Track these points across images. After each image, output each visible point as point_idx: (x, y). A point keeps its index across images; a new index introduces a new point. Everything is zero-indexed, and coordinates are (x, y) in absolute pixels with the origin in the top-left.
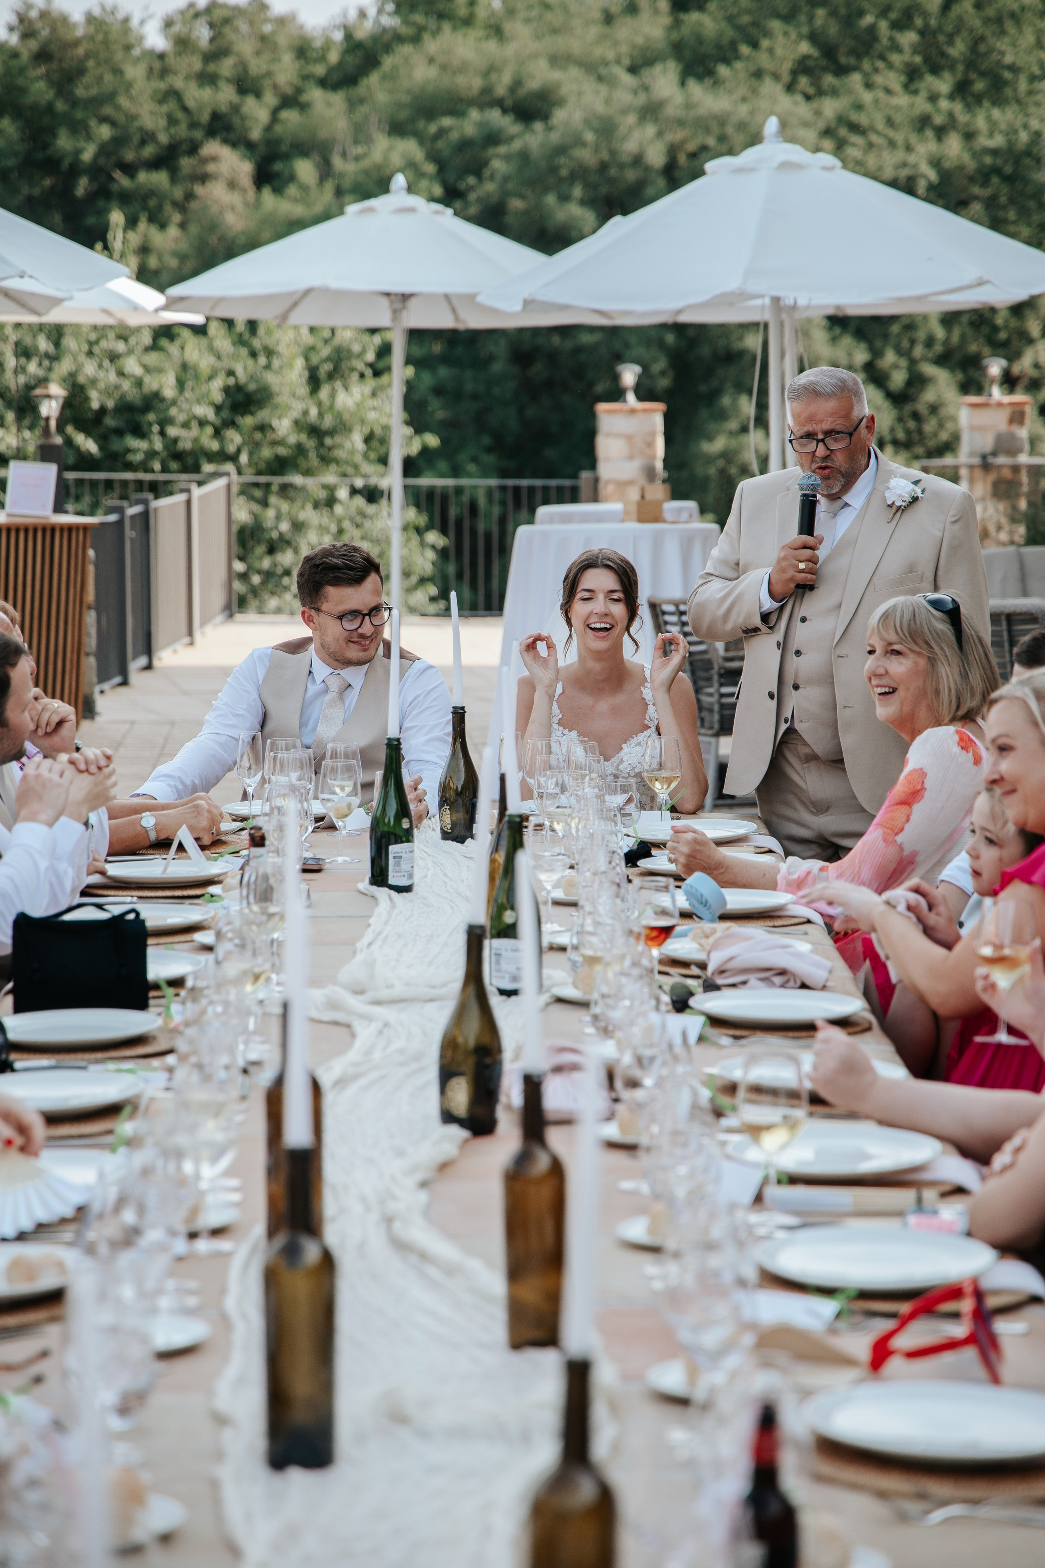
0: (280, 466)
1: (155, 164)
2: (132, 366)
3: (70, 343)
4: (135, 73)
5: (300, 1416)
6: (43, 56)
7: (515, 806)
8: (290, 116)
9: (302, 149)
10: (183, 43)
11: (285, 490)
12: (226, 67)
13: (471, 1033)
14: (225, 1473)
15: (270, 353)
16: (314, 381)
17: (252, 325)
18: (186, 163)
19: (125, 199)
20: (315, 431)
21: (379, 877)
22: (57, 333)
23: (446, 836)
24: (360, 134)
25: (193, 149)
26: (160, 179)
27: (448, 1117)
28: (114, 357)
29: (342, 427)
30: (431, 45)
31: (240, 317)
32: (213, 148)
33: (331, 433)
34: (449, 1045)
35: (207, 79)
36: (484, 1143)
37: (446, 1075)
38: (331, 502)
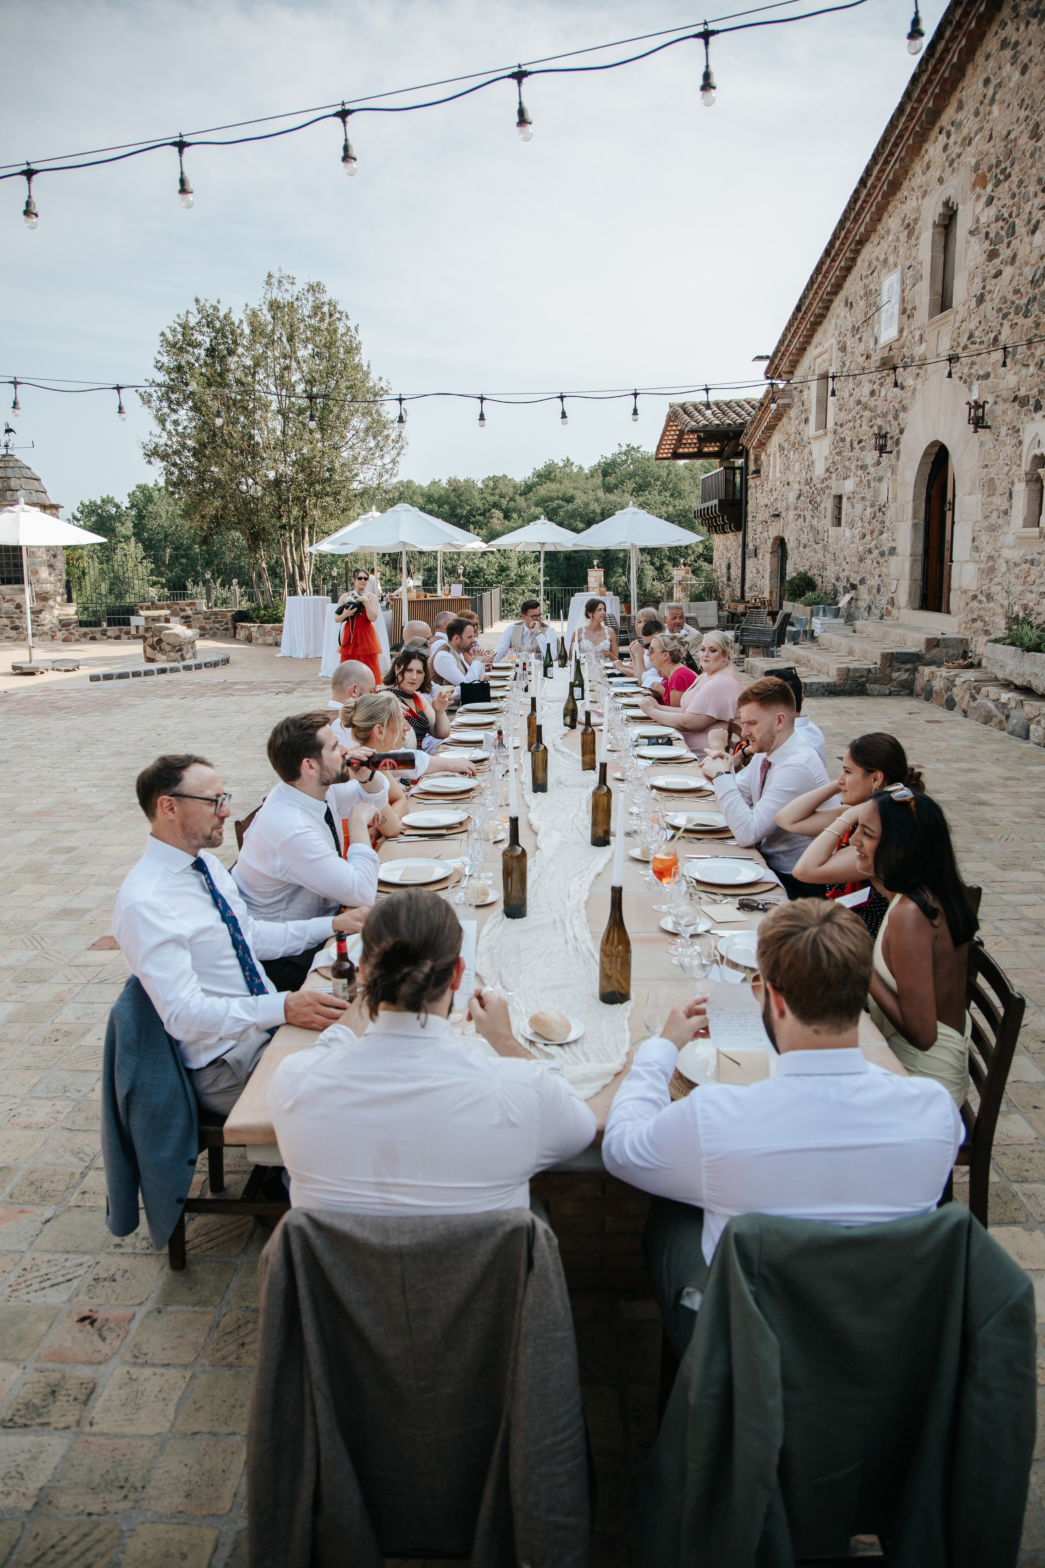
0: (512, 584)
1: (480, 515)
2: (476, 561)
3: (462, 556)
4: (475, 493)
5: (540, 782)
6: (454, 490)
7: (578, 658)
8: (512, 503)
9: (514, 510)
10: (487, 486)
11: (512, 591)
12: (497, 492)
13: (571, 706)
14: (525, 793)
15: (509, 558)
16: (520, 564)
17: (505, 550)
18: (488, 514)
19: (473, 523)
20: (520, 576)
21: (545, 675)
22: (459, 554)
23: (560, 666)
24: (529, 507)
25: (490, 510)
26: (481, 518)
27: (565, 725)
28: (472, 559)
29: (527, 576)
30: (544, 486)
31: (502, 548)
32: (494, 510)
33: (524, 576)
34: (566, 709)
35: (492, 494)
36: (573, 730)
37: (565, 716)
38: (524, 592)
